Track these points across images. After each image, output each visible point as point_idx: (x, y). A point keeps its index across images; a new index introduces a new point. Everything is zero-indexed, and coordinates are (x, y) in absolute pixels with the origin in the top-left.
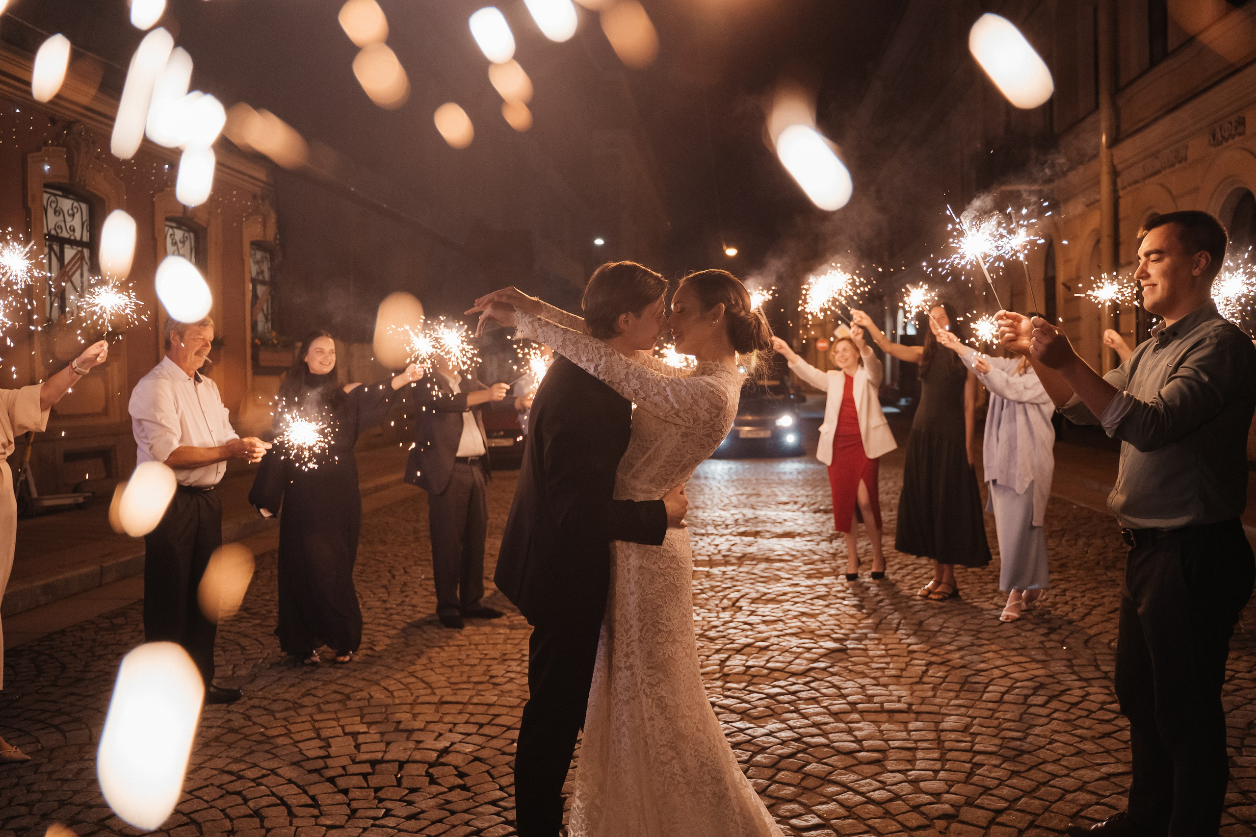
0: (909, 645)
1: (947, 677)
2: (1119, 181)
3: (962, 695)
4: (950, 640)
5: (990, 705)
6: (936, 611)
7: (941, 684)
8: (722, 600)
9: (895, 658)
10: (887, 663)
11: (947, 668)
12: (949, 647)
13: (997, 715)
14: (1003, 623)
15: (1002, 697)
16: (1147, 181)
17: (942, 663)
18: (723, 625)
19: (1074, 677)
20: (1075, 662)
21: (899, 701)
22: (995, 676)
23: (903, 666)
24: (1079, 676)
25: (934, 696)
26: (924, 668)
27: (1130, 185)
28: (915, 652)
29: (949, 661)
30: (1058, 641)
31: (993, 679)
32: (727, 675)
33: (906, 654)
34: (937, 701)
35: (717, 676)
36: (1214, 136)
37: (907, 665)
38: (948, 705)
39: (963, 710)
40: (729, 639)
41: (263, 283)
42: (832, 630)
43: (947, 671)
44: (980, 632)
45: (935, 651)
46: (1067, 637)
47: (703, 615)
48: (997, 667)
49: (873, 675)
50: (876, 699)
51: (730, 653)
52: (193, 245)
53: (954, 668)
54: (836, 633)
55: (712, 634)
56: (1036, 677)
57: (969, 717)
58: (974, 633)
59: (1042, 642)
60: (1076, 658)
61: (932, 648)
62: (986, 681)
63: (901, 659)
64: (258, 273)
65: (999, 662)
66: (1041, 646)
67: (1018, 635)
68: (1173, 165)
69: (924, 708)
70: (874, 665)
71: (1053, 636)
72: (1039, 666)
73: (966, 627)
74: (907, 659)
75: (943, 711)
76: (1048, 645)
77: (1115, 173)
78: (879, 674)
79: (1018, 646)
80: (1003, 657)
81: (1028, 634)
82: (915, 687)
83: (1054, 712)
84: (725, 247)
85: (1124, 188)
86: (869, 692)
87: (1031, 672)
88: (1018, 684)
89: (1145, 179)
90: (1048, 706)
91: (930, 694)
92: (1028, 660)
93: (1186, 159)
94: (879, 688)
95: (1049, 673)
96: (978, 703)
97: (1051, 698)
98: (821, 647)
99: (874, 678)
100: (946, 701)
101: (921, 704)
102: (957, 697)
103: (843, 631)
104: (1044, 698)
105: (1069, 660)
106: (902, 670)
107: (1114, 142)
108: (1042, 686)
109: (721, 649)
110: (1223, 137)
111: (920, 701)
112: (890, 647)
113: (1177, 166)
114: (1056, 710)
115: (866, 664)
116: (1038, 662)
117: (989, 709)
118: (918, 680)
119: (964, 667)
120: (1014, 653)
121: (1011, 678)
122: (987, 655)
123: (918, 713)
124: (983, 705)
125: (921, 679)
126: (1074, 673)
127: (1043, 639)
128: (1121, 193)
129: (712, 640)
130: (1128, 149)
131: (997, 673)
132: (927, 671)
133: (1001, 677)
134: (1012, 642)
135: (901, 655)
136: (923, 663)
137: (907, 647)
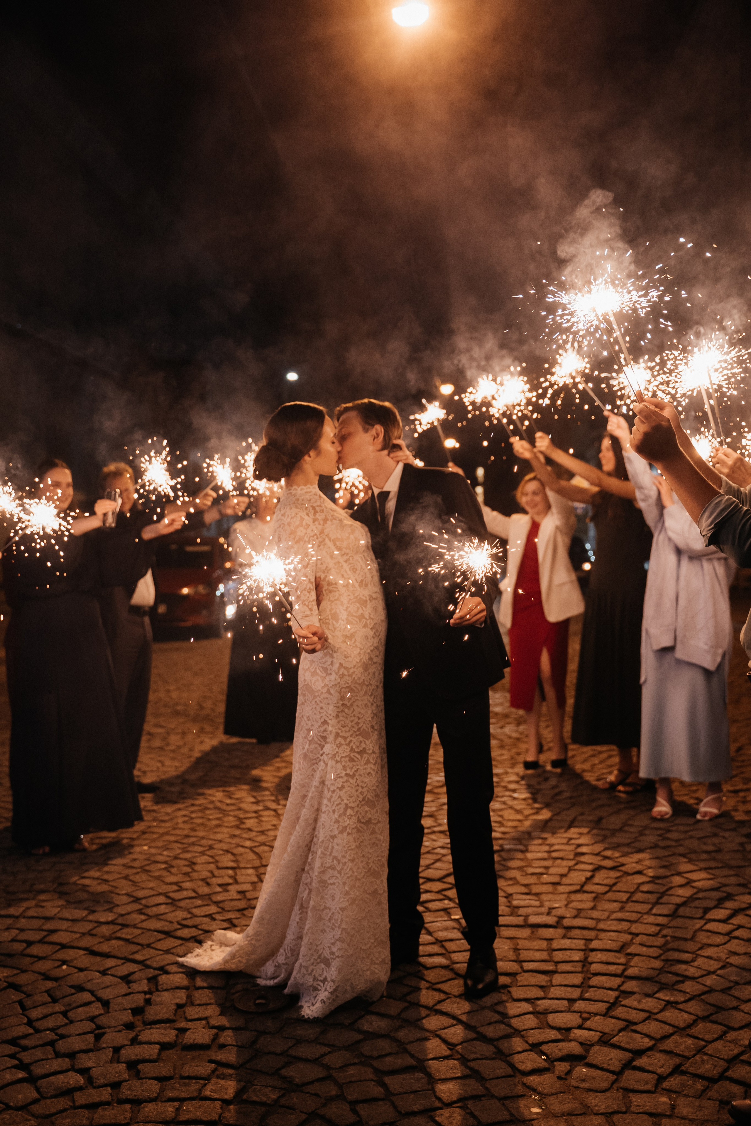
0: (579, 846)
1: (615, 884)
3: (629, 906)
4: (629, 841)
5: (661, 920)
6: (622, 806)
7: (606, 893)
9: (558, 862)
10: (547, 868)
11: (619, 874)
13: (665, 932)
14: (699, 821)
15: (676, 910)
17: (612, 869)
21: (549, 914)
22: (673, 885)
23: (565, 871)
25: (593, 908)
26: (589, 874)
28: (583, 854)
29: (623, 865)
31: (671, 888)
33: (572, 857)
34: (595, 914)
37: (570, 870)
38: (608, 919)
39: (625, 925)
43: (617, 878)
44: (668, 831)
45: (608, 853)
48: (679, 874)
49: (526, 882)
50: (522, 911)
53: (627, 874)
56: (725, 885)
57: (630, 933)
58: (660, 832)
59: (742, 844)
61: (606, 849)
62: (662, 891)
63: (565, 863)
65: (683, 868)
66: (741, 848)
67: (715, 835)
69: (578, 922)
70: (530, 870)
72: (731, 872)
74: (572, 863)
75: (601, 926)
78: (532, 880)
79: (711, 848)
80: (690, 861)
81: (727, 834)
82: (573, 897)
83: (737, 929)
86: (515, 903)
87: (719, 880)
88: (700, 895)
90: (731, 921)
91: (590, 905)
94: (528, 897)
95: (742, 881)
96: (645, 916)
97: (735, 913)
99: (526, 885)
100: (607, 914)
101: (575, 917)
102: (621, 909)
104: (728, 912)
106: (562, 876)
108: (729, 897)
111: (574, 912)
112: (556, 848)
114: (739, 927)
116: (731, 867)
117: (657, 925)
118: (578, 887)
119: (639, 872)
120: (704, 856)
121: (694, 887)
123: (569, 928)
124: (651, 919)
125: (582, 886)
131: (678, 881)
132: (592, 877)
133: (681, 886)
134: (705, 844)
135: (567, 857)
136: (590, 867)
137: (576, 848)
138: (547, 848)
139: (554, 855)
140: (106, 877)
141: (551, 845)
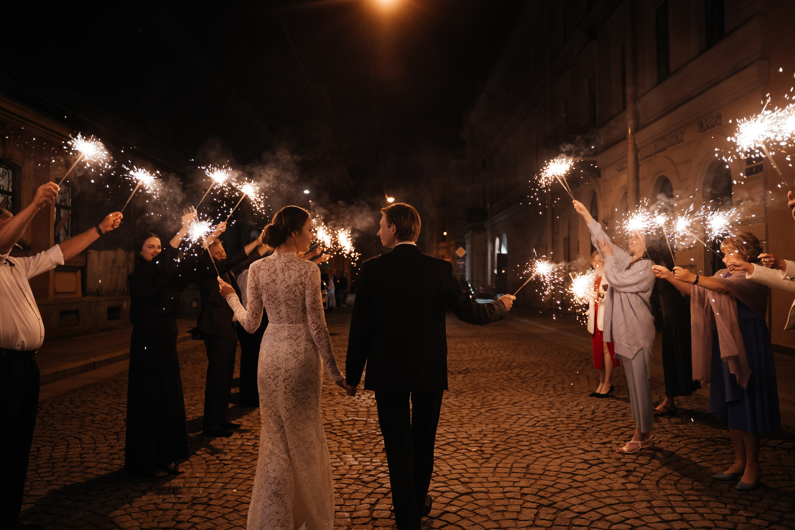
0: (522, 488)
1: (555, 519)
2: (639, 154)
8: (375, 445)
9: (512, 501)
10: (506, 506)
11: (554, 510)
12: (552, 490)
16: (658, 155)
17: (549, 506)
18: (374, 469)
19: (658, 520)
20: (654, 503)
22: (593, 519)
23: (518, 508)
24: (661, 518)
26: (535, 511)
27: (646, 158)
28: (526, 494)
29: (555, 503)
30: (636, 483)
32: (376, 519)
33: (519, 497)
35: (367, 520)
36: (701, 125)
37: (522, 508)
40: (379, 483)
41: (66, 208)
42: (460, 474)
43: (554, 514)
46: (642, 478)
47: (360, 459)
48: (593, 510)
49: (495, 518)
51: (379, 496)
52: (10, 178)
53: (560, 510)
54: (464, 477)
55: (365, 478)
60: (654, 499)
62: (587, 524)
63: (516, 502)
64: (61, 201)
65: (595, 504)
68: (675, 145)
70: (496, 509)
71: (631, 478)
72: (626, 508)
73: (563, 470)
74: (521, 502)
77: (636, 150)
78: (498, 517)
79: (605, 488)
81: (612, 476)
84: (387, 197)
85: (642, 160)
87: (622, 514)
89: (656, 153)
93: (683, 141)
98: (452, 491)
99: (495, 521)
103: (468, 475)
105: (649, 502)
106: (518, 512)
107: (636, 129)
109: (372, 493)
110: (707, 126)
112: (507, 489)
113: (677, 145)
115: (488, 507)
116: (624, 503)
118: (532, 523)
119: (567, 509)
122: (583, 497)
125: (534, 521)
126: (655, 514)
127: (624, 481)
128: (640, 163)
129: (365, 483)
130: (645, 135)
131: (595, 516)
132: (538, 513)
133: (598, 520)
134: (601, 484)
135: (517, 497)
136: (534, 505)
137: (520, 490)
138: (501, 490)
139: (508, 495)
140: (209, 516)
141: (503, 487)
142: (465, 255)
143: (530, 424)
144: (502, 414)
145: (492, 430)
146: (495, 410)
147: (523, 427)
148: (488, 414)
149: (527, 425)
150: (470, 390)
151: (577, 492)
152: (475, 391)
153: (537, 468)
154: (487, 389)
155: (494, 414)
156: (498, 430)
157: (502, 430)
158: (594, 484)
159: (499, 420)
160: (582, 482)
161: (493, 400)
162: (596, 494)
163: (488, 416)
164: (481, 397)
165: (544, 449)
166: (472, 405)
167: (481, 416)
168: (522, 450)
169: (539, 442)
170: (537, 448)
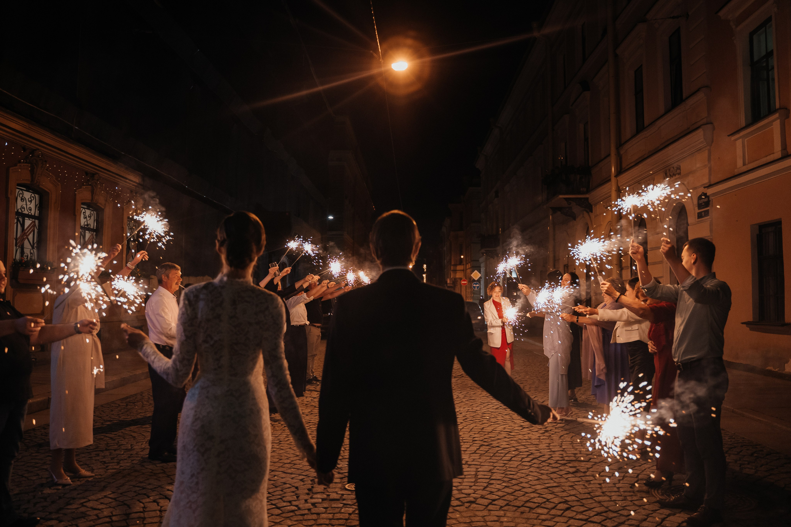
1: (488, 450)
5: (505, 461)
7: (484, 453)
11: (490, 447)
20: (551, 444)
26: (478, 447)
46: (552, 434)
65: (516, 445)
66: (538, 438)
73: (504, 430)
76: (542, 438)
81: (534, 433)
92: (530, 444)
142: (480, 278)
143: (495, 408)
144: (477, 402)
145: (467, 410)
146: (473, 400)
147: (489, 409)
148: (467, 402)
149: (492, 408)
150: (459, 388)
151: (508, 440)
152: (462, 389)
153: (490, 429)
154: (472, 387)
155: (472, 402)
156: (471, 410)
157: (474, 411)
158: (520, 437)
159: (473, 406)
160: (513, 436)
161: (474, 394)
162: (520, 441)
163: (467, 403)
164: (465, 392)
165: (498, 421)
166: (457, 396)
167: (462, 403)
168: (483, 421)
169: (497, 417)
170: (493, 420)
